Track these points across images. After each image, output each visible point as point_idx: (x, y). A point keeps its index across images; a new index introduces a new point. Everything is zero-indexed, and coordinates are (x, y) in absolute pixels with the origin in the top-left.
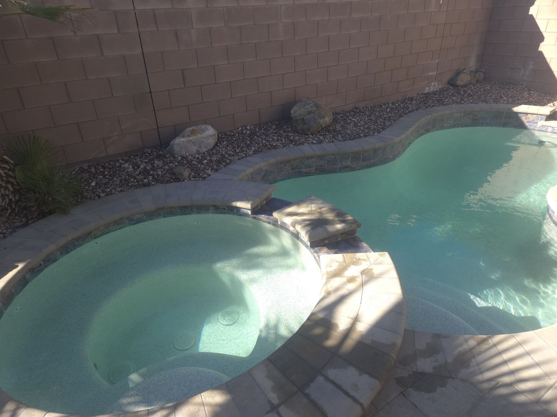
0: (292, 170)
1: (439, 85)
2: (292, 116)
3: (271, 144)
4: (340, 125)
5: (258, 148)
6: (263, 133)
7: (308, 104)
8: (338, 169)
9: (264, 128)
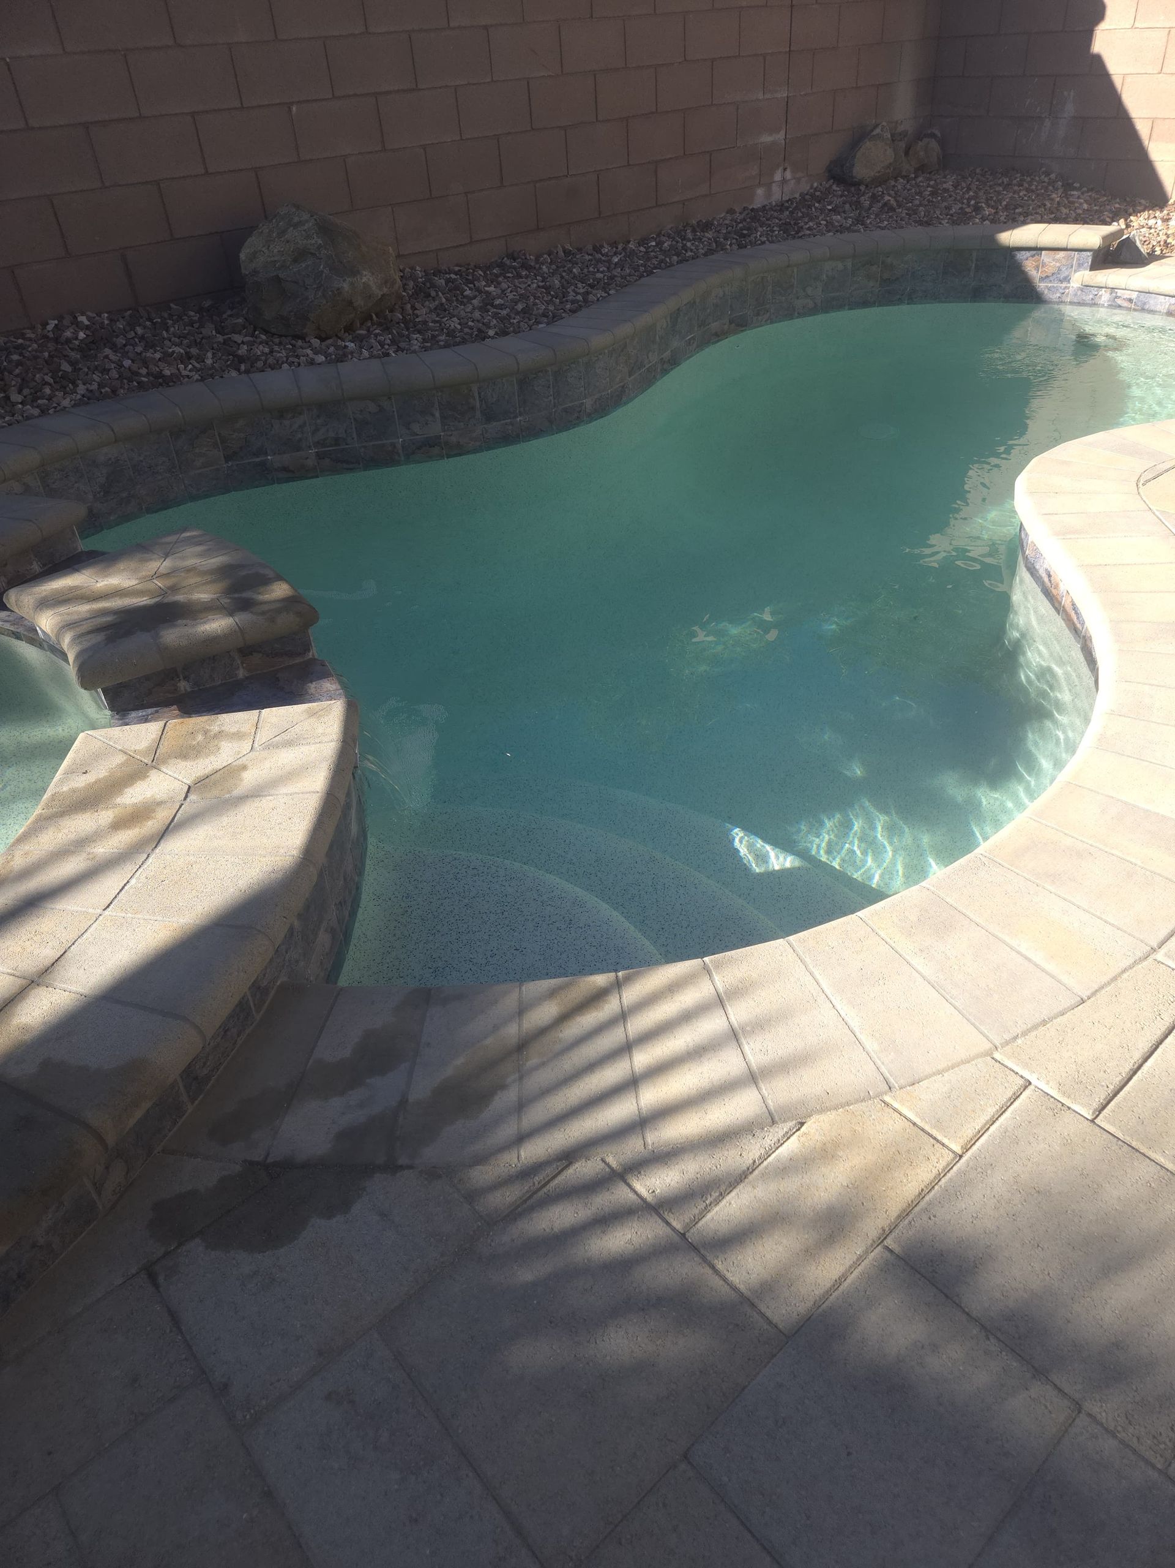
0: (227, 462)
1: (798, 180)
2: (243, 271)
3: (155, 369)
4: (432, 306)
5: (101, 385)
6: (142, 338)
7: (295, 226)
8: (400, 451)
9: (150, 319)
